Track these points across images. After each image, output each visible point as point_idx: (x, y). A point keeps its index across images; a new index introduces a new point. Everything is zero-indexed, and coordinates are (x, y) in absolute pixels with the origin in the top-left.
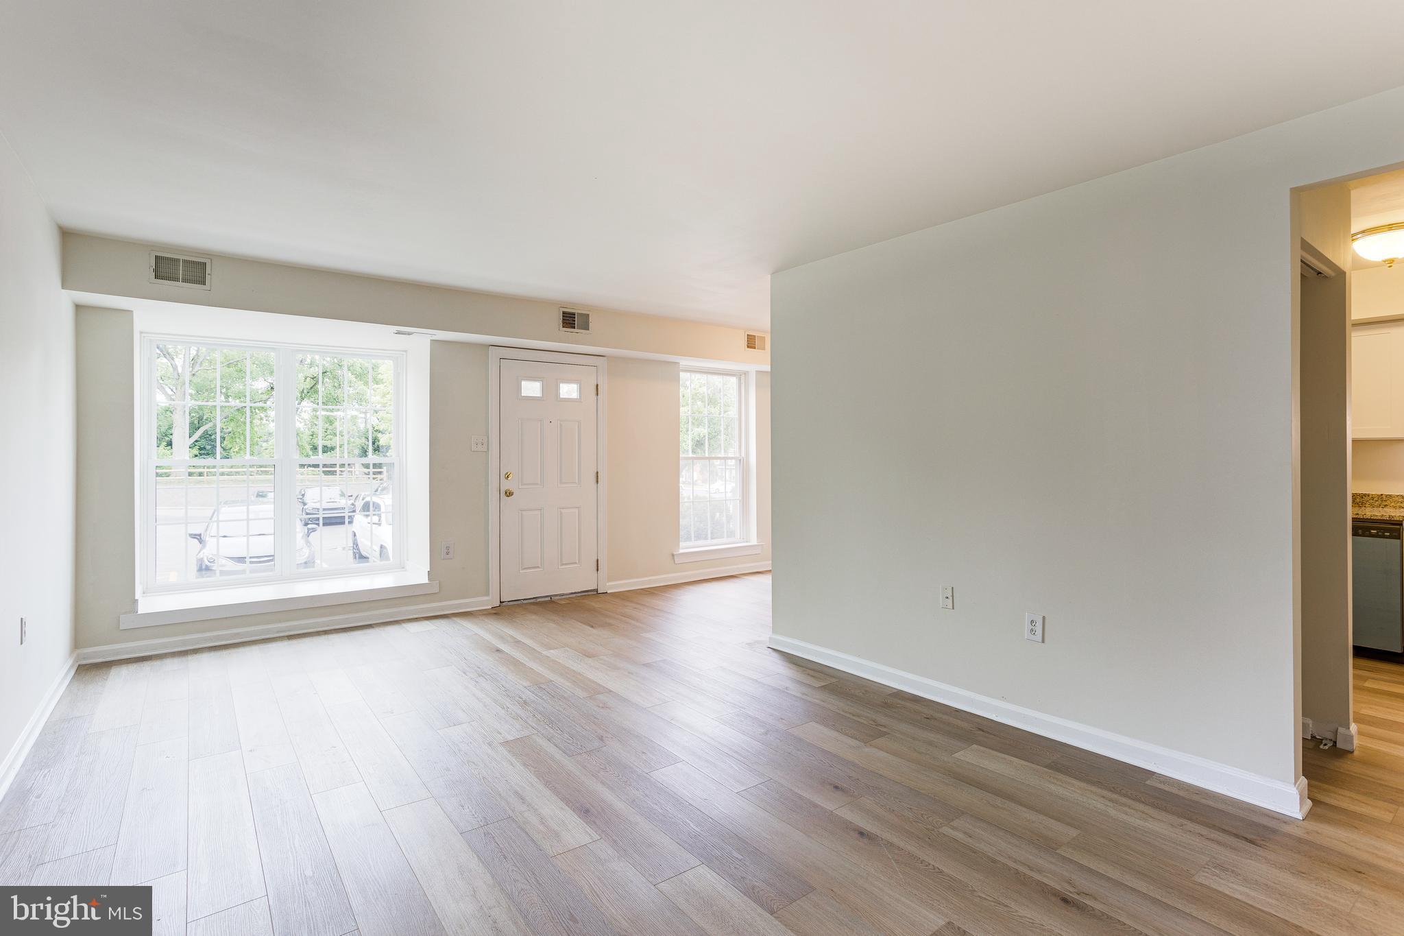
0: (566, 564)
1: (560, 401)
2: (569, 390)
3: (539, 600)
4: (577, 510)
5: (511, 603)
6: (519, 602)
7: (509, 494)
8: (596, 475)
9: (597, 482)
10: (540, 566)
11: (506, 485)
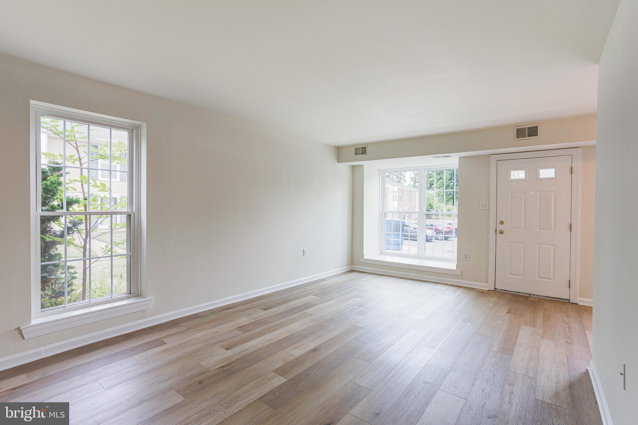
0: (542, 278)
1: (539, 180)
2: (547, 173)
3: (520, 294)
4: (552, 247)
5: (501, 291)
6: (507, 292)
7: (501, 233)
8: (570, 226)
9: (571, 230)
10: (522, 275)
11: (500, 227)
